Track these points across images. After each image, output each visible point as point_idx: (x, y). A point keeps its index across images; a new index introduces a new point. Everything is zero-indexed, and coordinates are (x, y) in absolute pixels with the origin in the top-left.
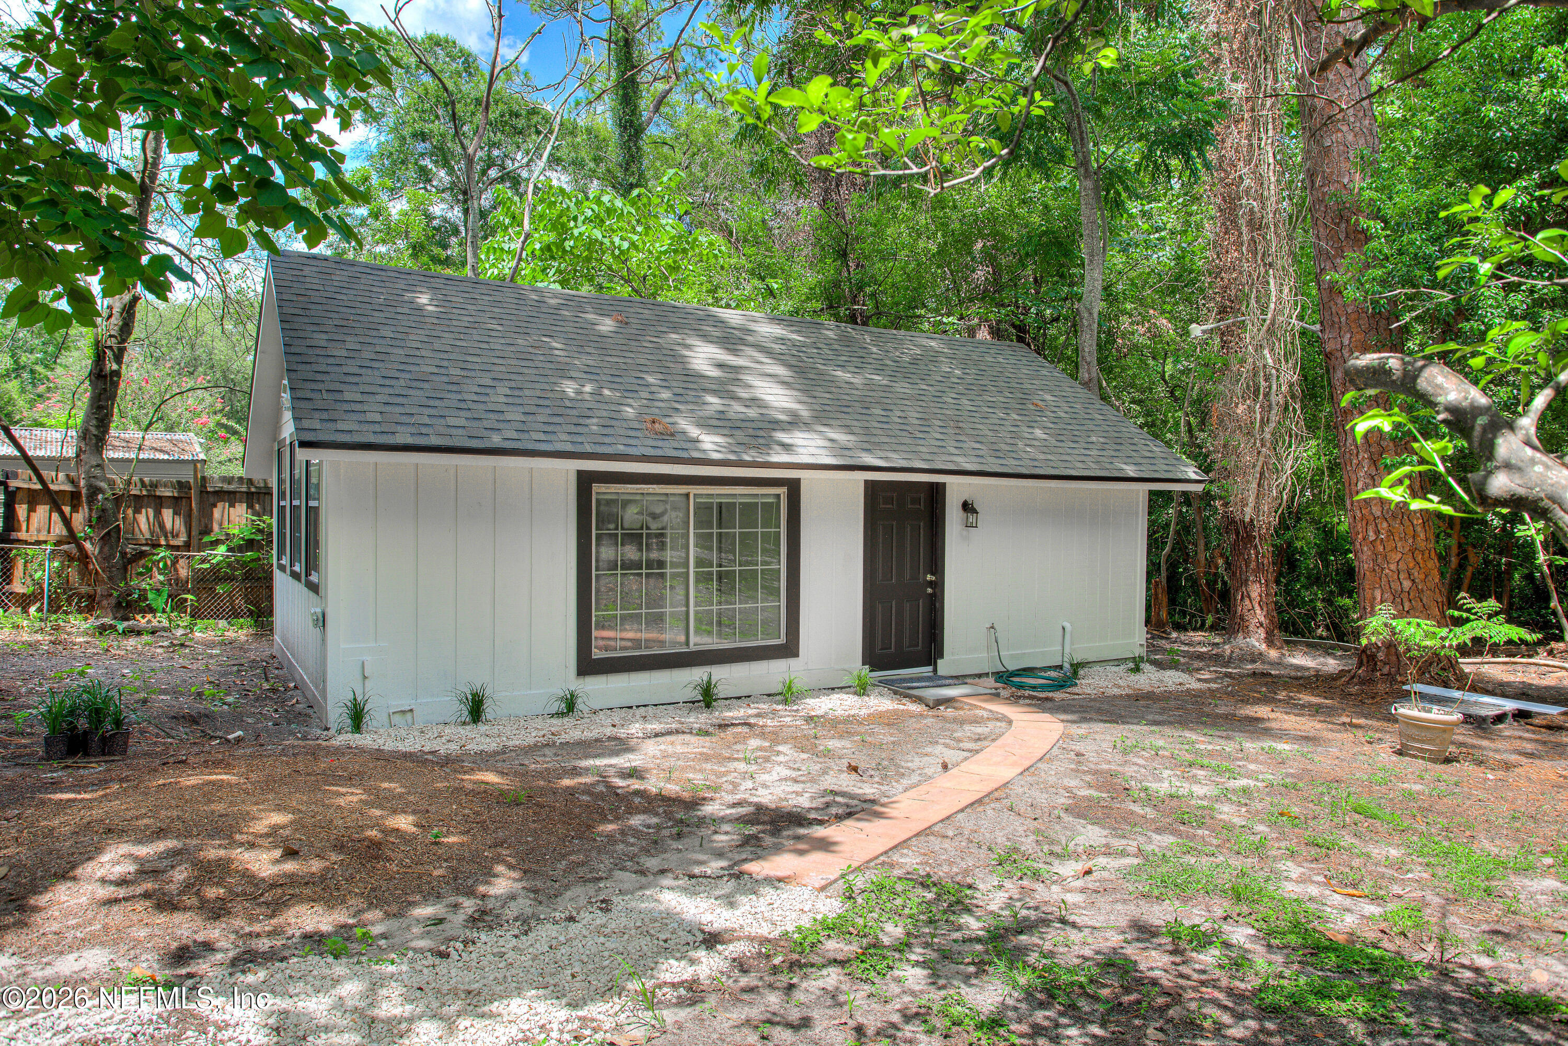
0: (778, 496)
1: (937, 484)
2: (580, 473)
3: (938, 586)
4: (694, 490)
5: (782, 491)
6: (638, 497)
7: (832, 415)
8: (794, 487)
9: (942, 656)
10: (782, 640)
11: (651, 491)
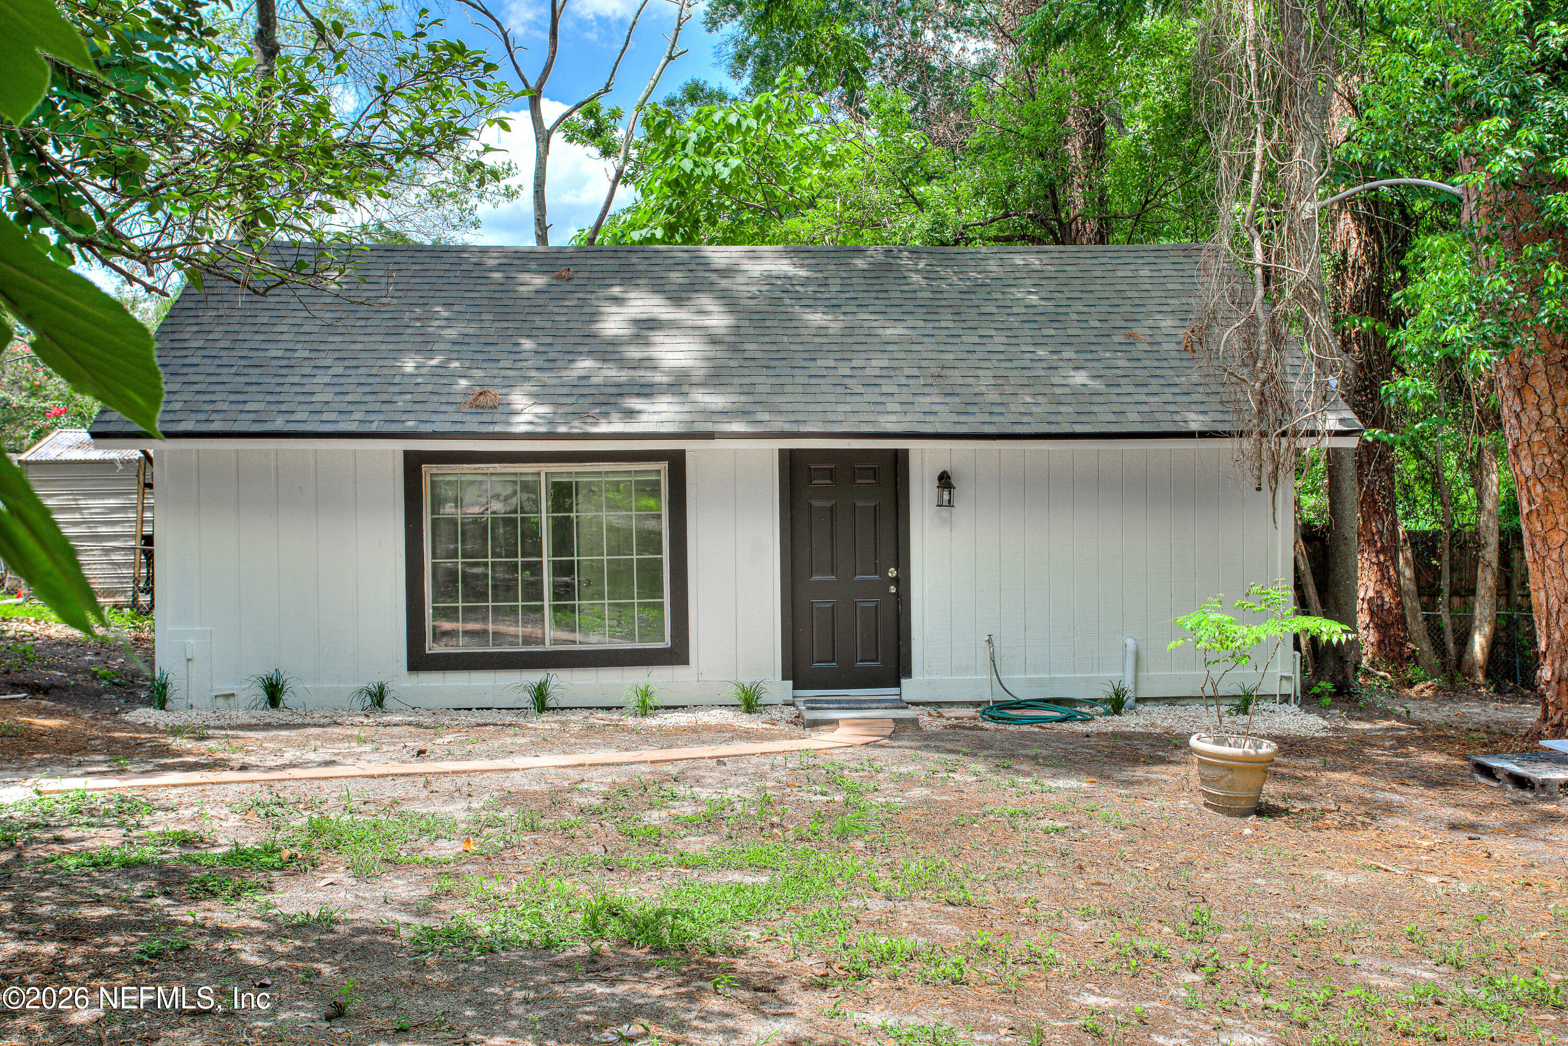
0: (659, 471)
1: (896, 451)
2: (406, 453)
3: (903, 582)
4: (544, 468)
5: (663, 466)
6: (480, 478)
7: (734, 372)
8: (677, 461)
9: (909, 674)
10: (667, 643)
11: (491, 470)
